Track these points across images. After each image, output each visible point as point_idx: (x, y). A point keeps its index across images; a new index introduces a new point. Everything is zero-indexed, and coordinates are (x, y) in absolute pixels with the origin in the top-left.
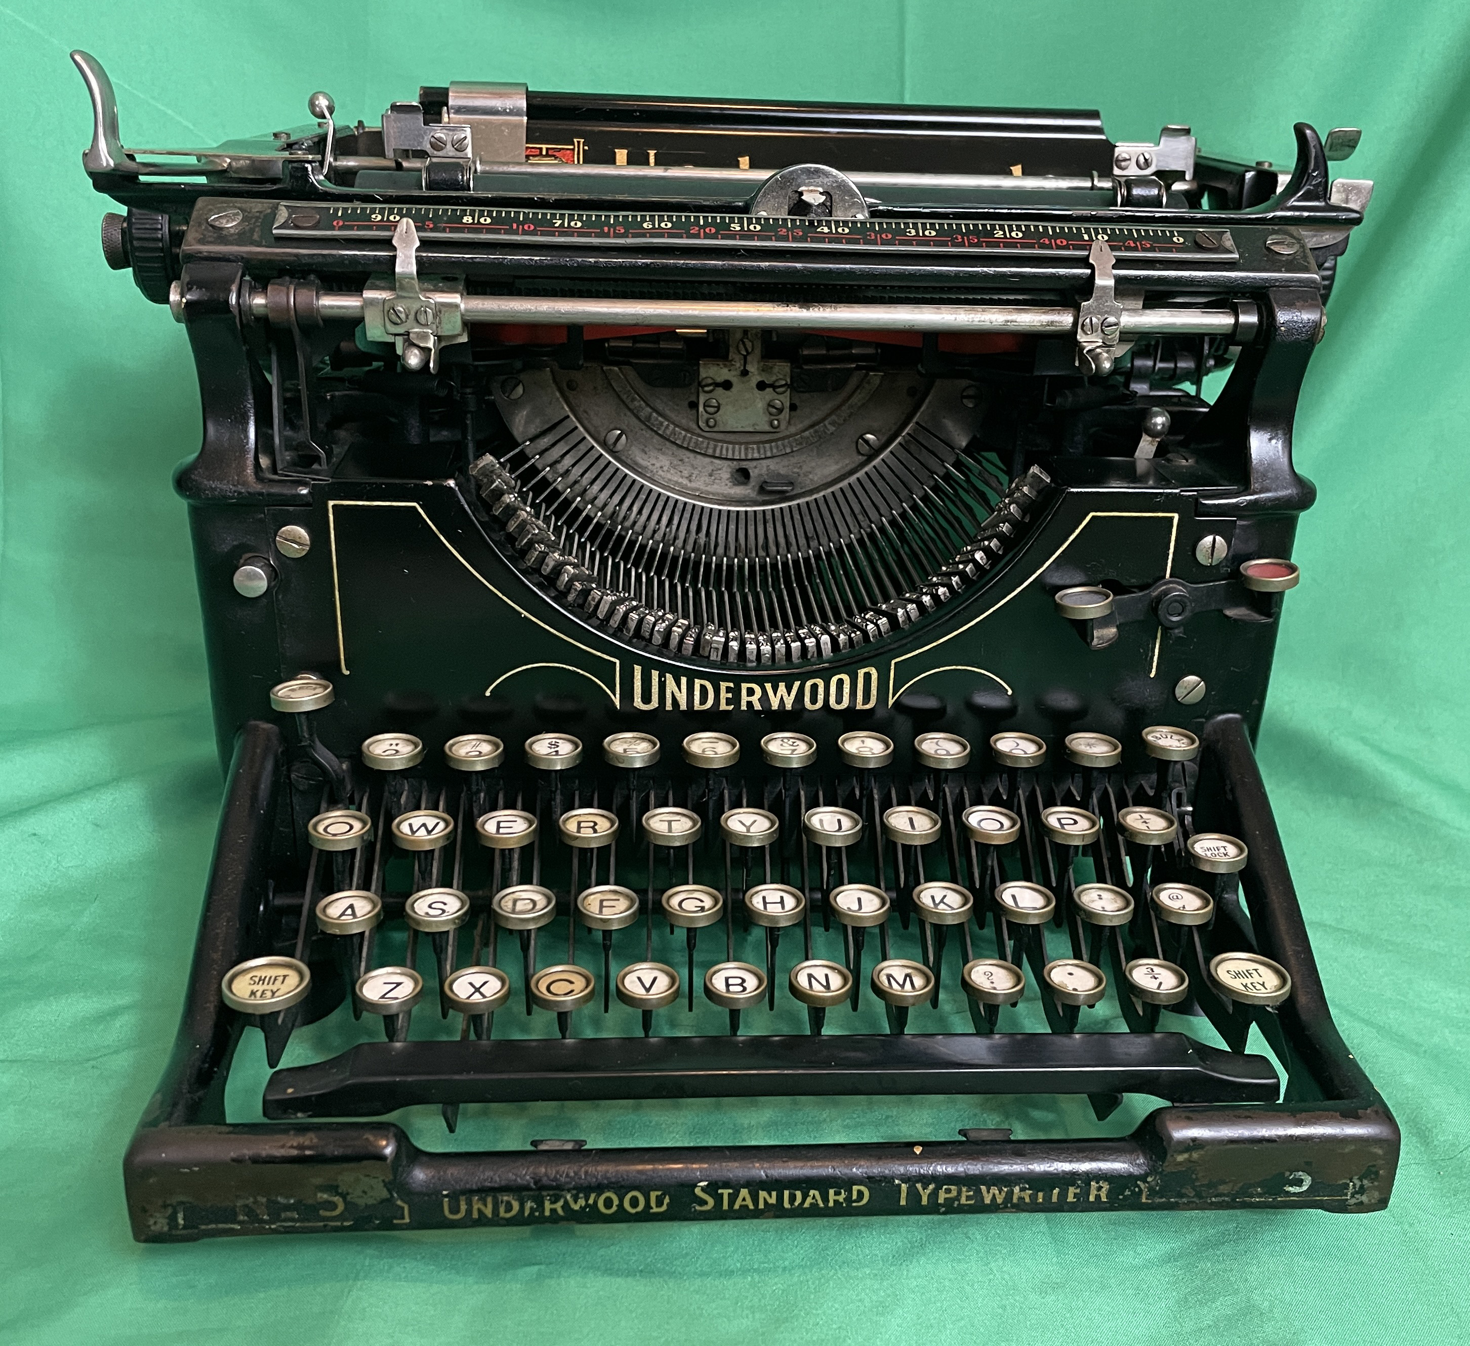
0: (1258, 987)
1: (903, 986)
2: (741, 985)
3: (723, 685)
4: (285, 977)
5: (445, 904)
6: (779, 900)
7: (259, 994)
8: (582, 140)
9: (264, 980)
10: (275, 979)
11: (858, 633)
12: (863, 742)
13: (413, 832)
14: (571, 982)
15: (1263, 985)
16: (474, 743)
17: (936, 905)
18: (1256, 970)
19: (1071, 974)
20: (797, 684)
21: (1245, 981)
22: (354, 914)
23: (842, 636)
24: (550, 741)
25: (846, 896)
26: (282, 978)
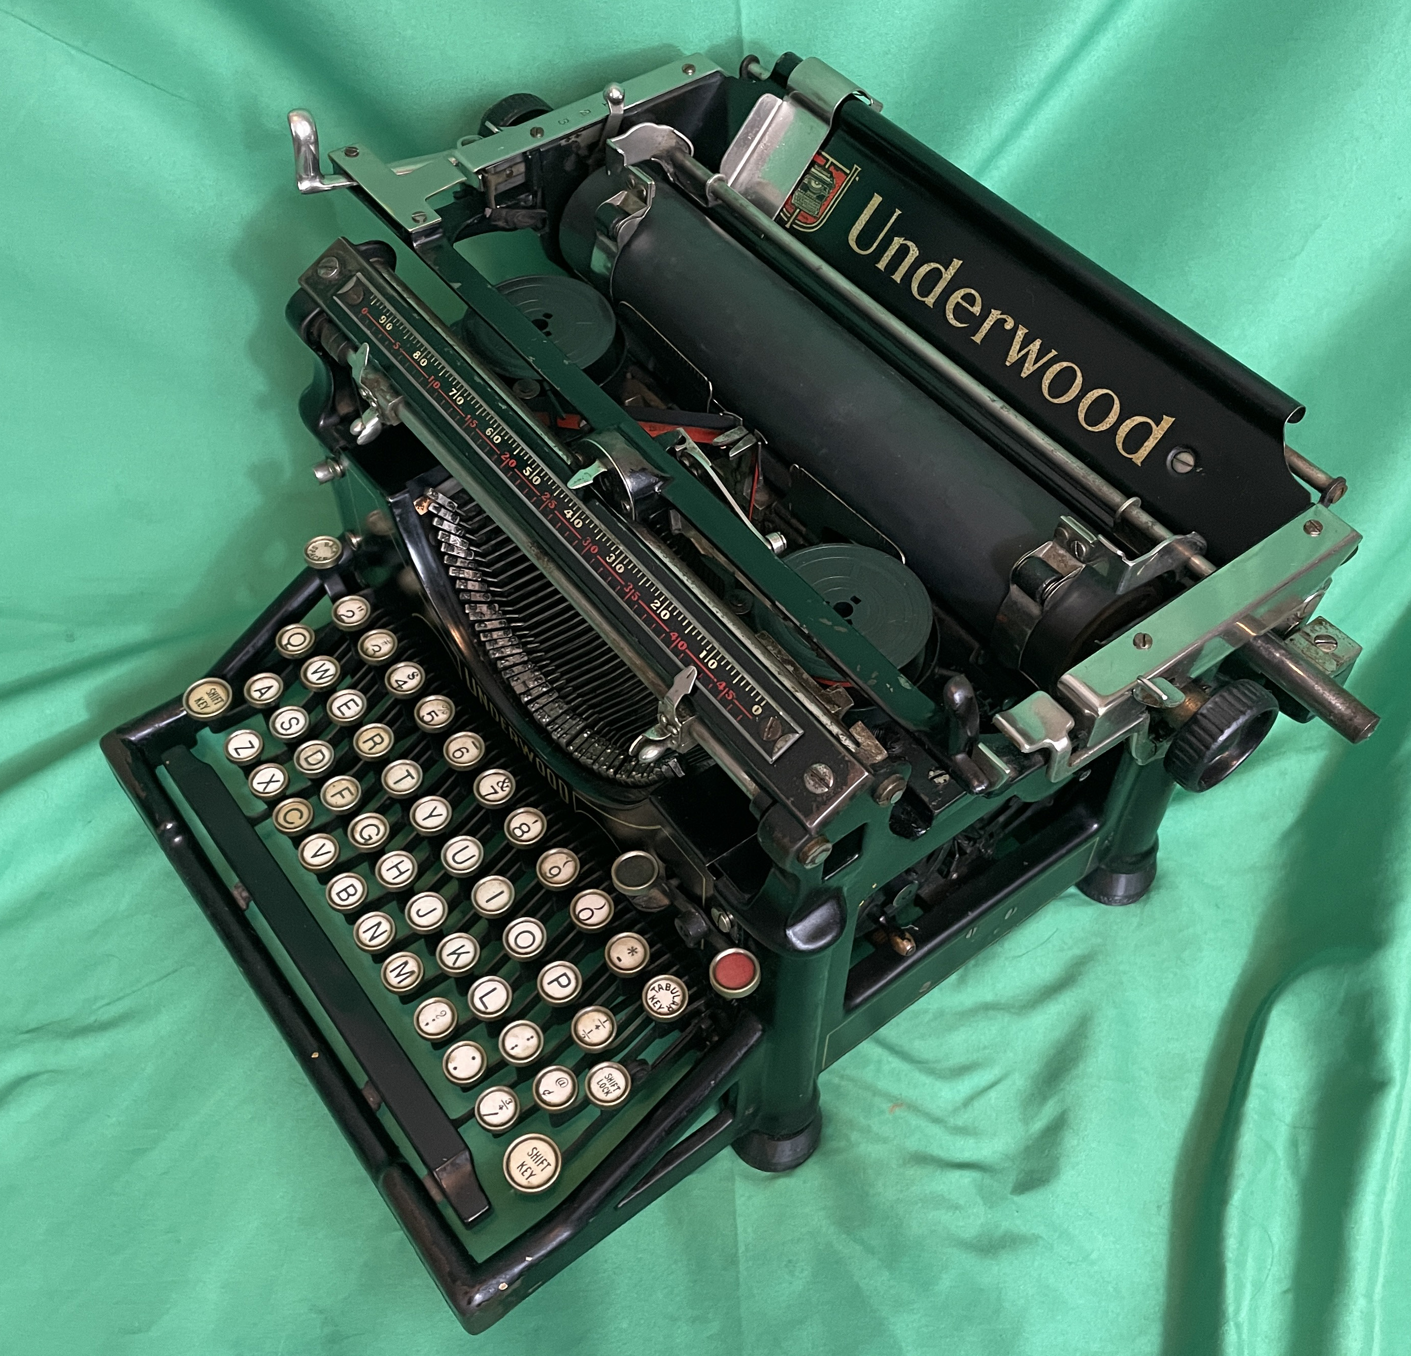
0: (527, 1174)
8: (860, 169)
9: (213, 695)
10: (217, 699)
13: (315, 672)
14: (301, 817)
15: (531, 1175)
16: (386, 639)
18: (549, 1164)
22: (264, 694)
24: (416, 670)
26: (220, 700)
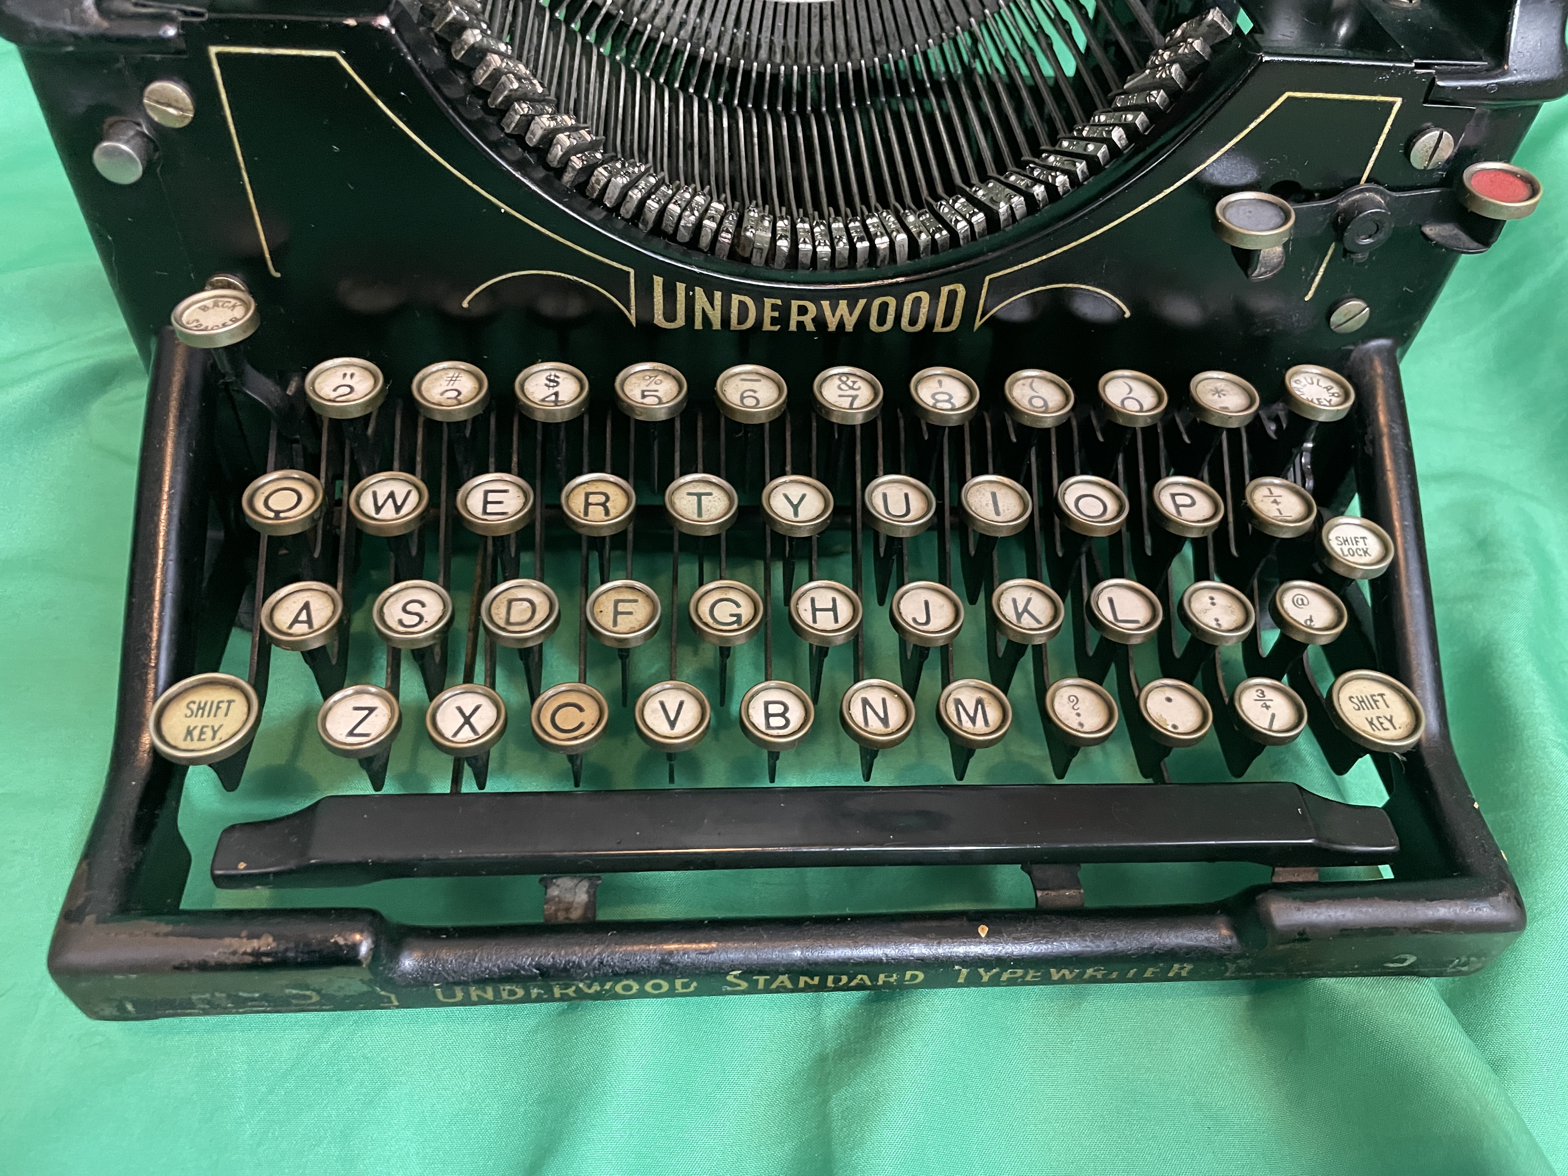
0: (1387, 724)
1: (973, 720)
2: (783, 715)
3: (768, 302)
4: (230, 702)
5: (423, 605)
6: (830, 606)
7: (196, 733)
9: (203, 709)
10: (218, 708)
11: (945, 232)
12: (940, 382)
13: (378, 509)
14: (581, 709)
15: (1391, 721)
16: (451, 373)
17: (1019, 616)
18: (1382, 695)
19: (1169, 700)
20: (862, 302)
21: (1372, 714)
22: (309, 622)
23: (923, 236)
24: (548, 373)
25: (911, 595)
26: (224, 706)
